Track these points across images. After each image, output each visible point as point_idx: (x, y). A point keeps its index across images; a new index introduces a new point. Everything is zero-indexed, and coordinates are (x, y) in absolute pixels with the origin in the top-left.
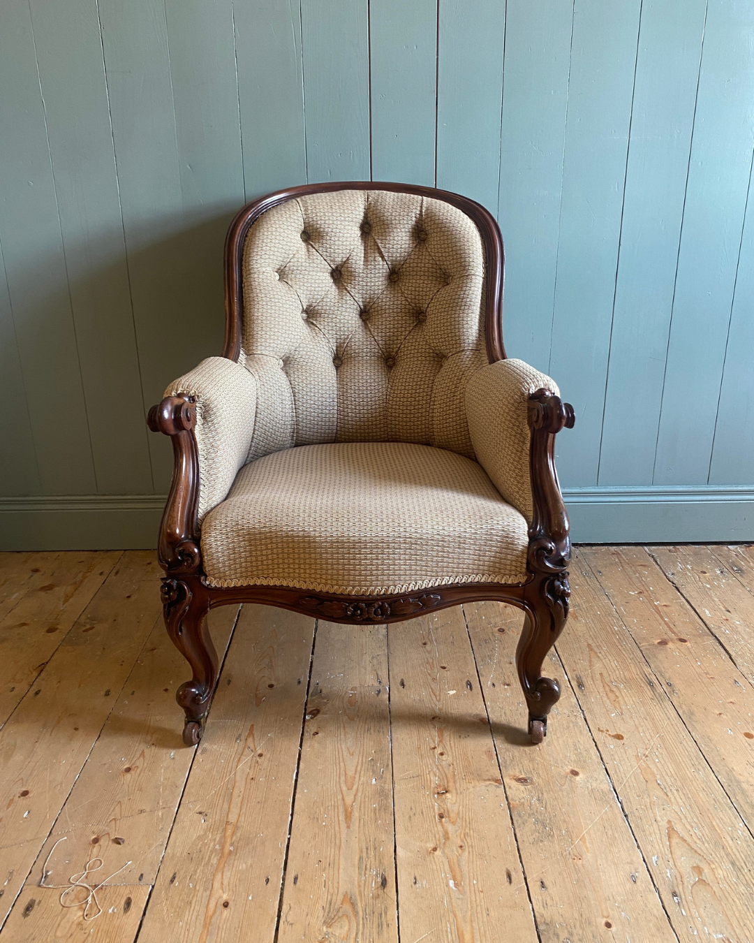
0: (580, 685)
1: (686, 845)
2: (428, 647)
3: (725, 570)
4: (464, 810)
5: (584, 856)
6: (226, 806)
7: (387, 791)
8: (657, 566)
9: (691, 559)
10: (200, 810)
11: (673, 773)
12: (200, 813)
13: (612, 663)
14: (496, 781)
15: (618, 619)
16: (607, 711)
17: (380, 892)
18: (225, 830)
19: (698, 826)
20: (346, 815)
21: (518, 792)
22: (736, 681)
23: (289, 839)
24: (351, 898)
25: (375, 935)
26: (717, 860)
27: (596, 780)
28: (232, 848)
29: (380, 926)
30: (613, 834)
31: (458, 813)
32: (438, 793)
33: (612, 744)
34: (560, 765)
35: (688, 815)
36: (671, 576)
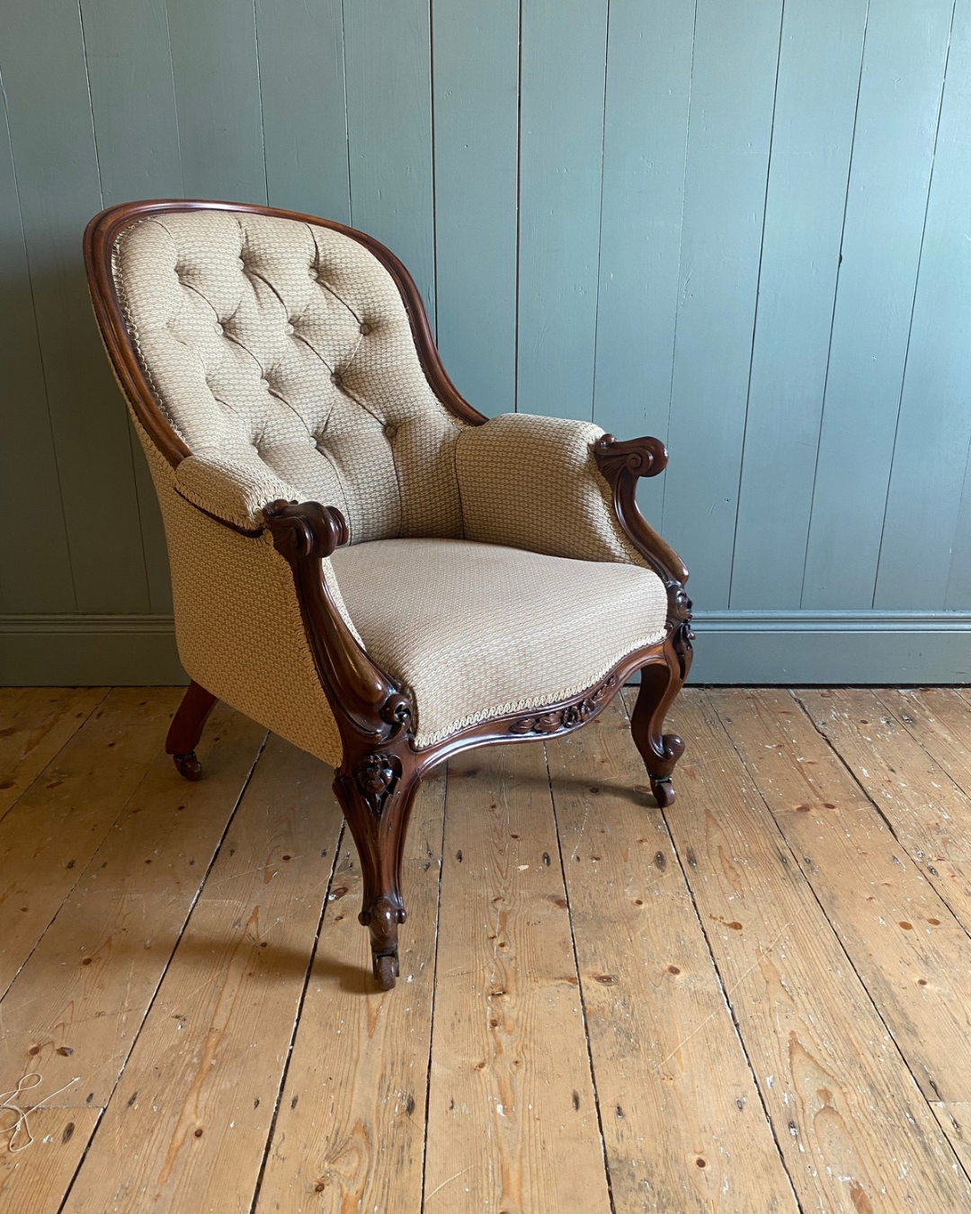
0: (692, 860)
1: (811, 1062)
2: (497, 811)
3: (892, 719)
4: (525, 1017)
5: (676, 1076)
6: (212, 1008)
7: (426, 991)
8: (804, 714)
9: (849, 705)
10: (178, 1013)
11: (803, 972)
12: (177, 1017)
13: (736, 835)
14: (571, 979)
15: (748, 779)
16: (724, 893)
17: (405, 1119)
18: (207, 1038)
19: (829, 1038)
20: (369, 1021)
21: (597, 993)
22: (894, 858)
23: (291, 1051)
24: (365, 1126)
25: (392, 1175)
26: (851, 1082)
27: (702, 980)
28: (214, 1062)
29: (400, 1162)
30: (718, 1047)
31: (517, 1020)
32: (493, 995)
33: (726, 935)
34: (656, 960)
35: (818, 1026)
36: (821, 727)
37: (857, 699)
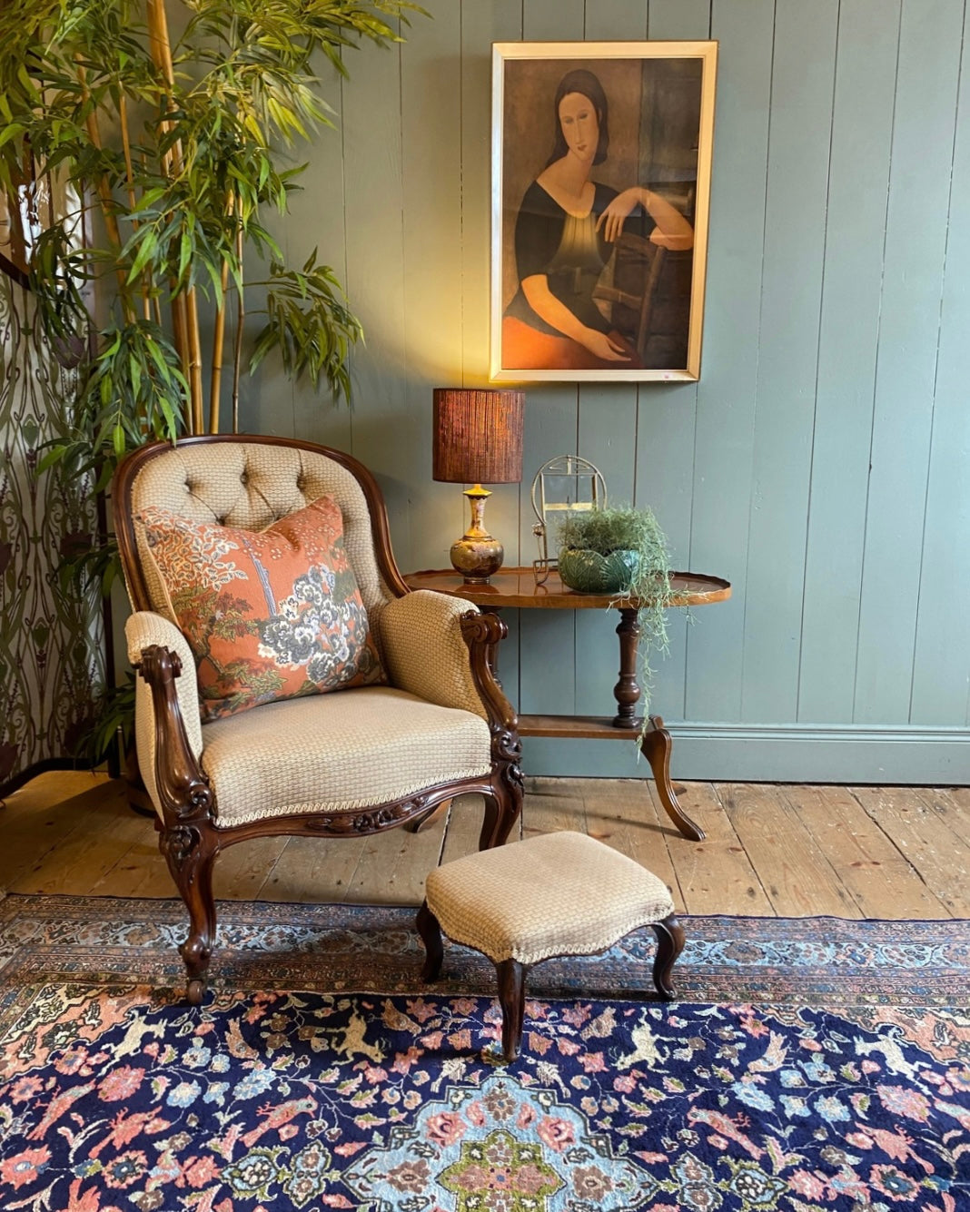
0: (774, 893)
3: (928, 808)
8: (858, 804)
9: (893, 799)
13: (806, 878)
36: (871, 813)
37: (901, 795)
